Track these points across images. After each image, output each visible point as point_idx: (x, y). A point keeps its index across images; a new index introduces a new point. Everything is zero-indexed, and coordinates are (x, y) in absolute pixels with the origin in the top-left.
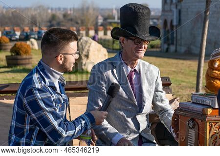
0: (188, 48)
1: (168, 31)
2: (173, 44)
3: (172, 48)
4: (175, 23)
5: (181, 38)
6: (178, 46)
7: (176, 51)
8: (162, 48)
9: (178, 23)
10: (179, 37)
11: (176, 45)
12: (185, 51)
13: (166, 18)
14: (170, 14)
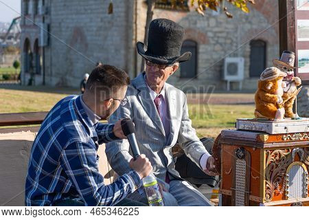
0: (62, 79)
1: (31, 54)
2: (38, 73)
3: (38, 79)
4: (42, 43)
5: (51, 65)
6: (46, 77)
7: (44, 83)
8: (22, 79)
9: (46, 44)
10: (48, 64)
11: (44, 75)
12: (58, 84)
13: (28, 36)
14: (34, 30)
